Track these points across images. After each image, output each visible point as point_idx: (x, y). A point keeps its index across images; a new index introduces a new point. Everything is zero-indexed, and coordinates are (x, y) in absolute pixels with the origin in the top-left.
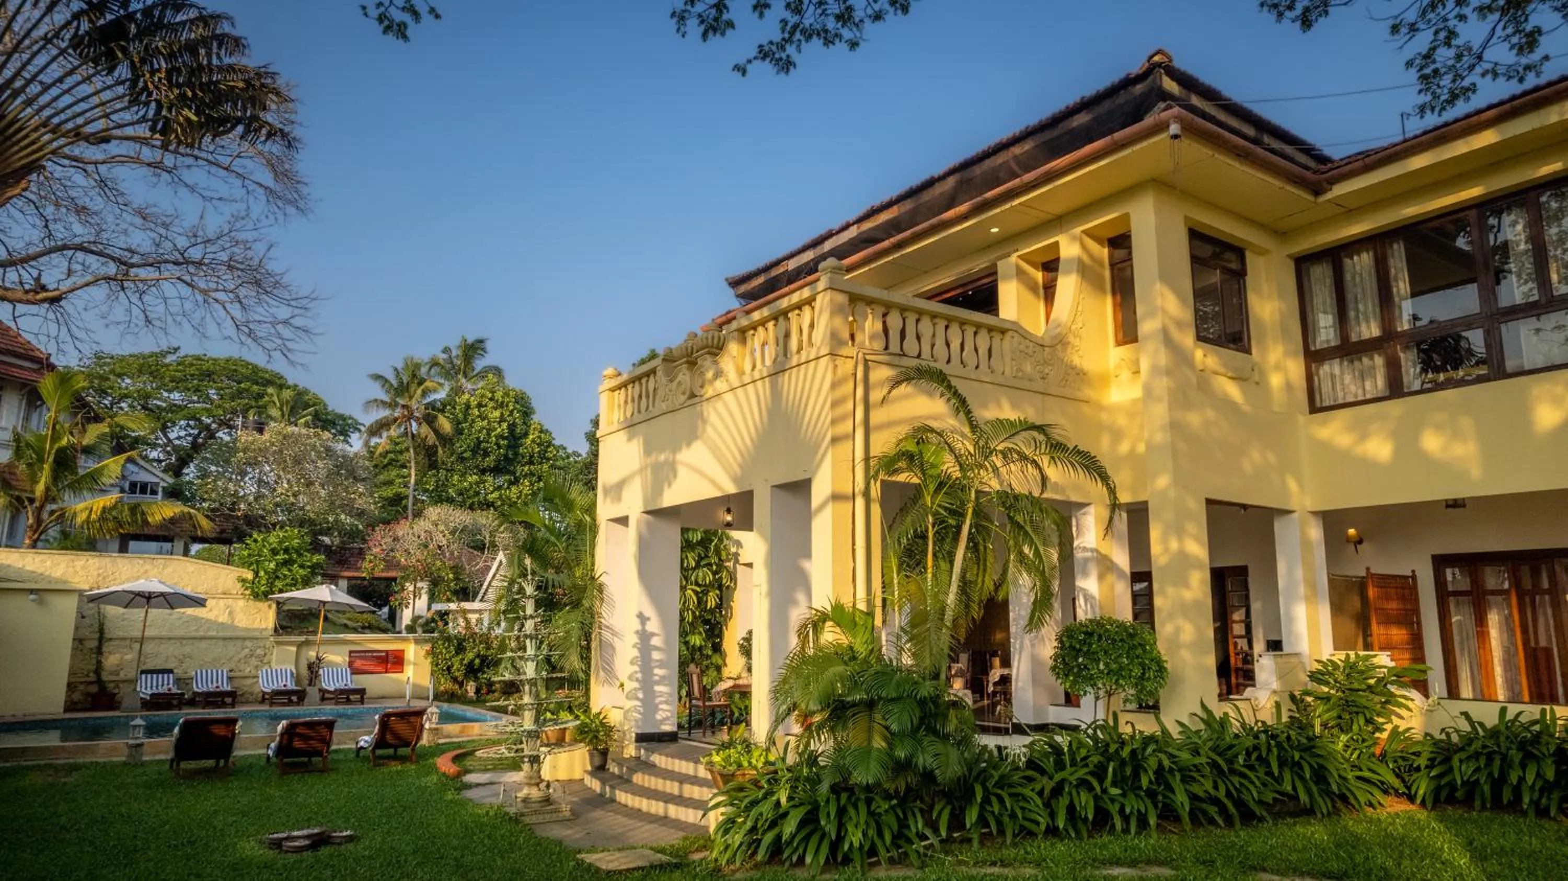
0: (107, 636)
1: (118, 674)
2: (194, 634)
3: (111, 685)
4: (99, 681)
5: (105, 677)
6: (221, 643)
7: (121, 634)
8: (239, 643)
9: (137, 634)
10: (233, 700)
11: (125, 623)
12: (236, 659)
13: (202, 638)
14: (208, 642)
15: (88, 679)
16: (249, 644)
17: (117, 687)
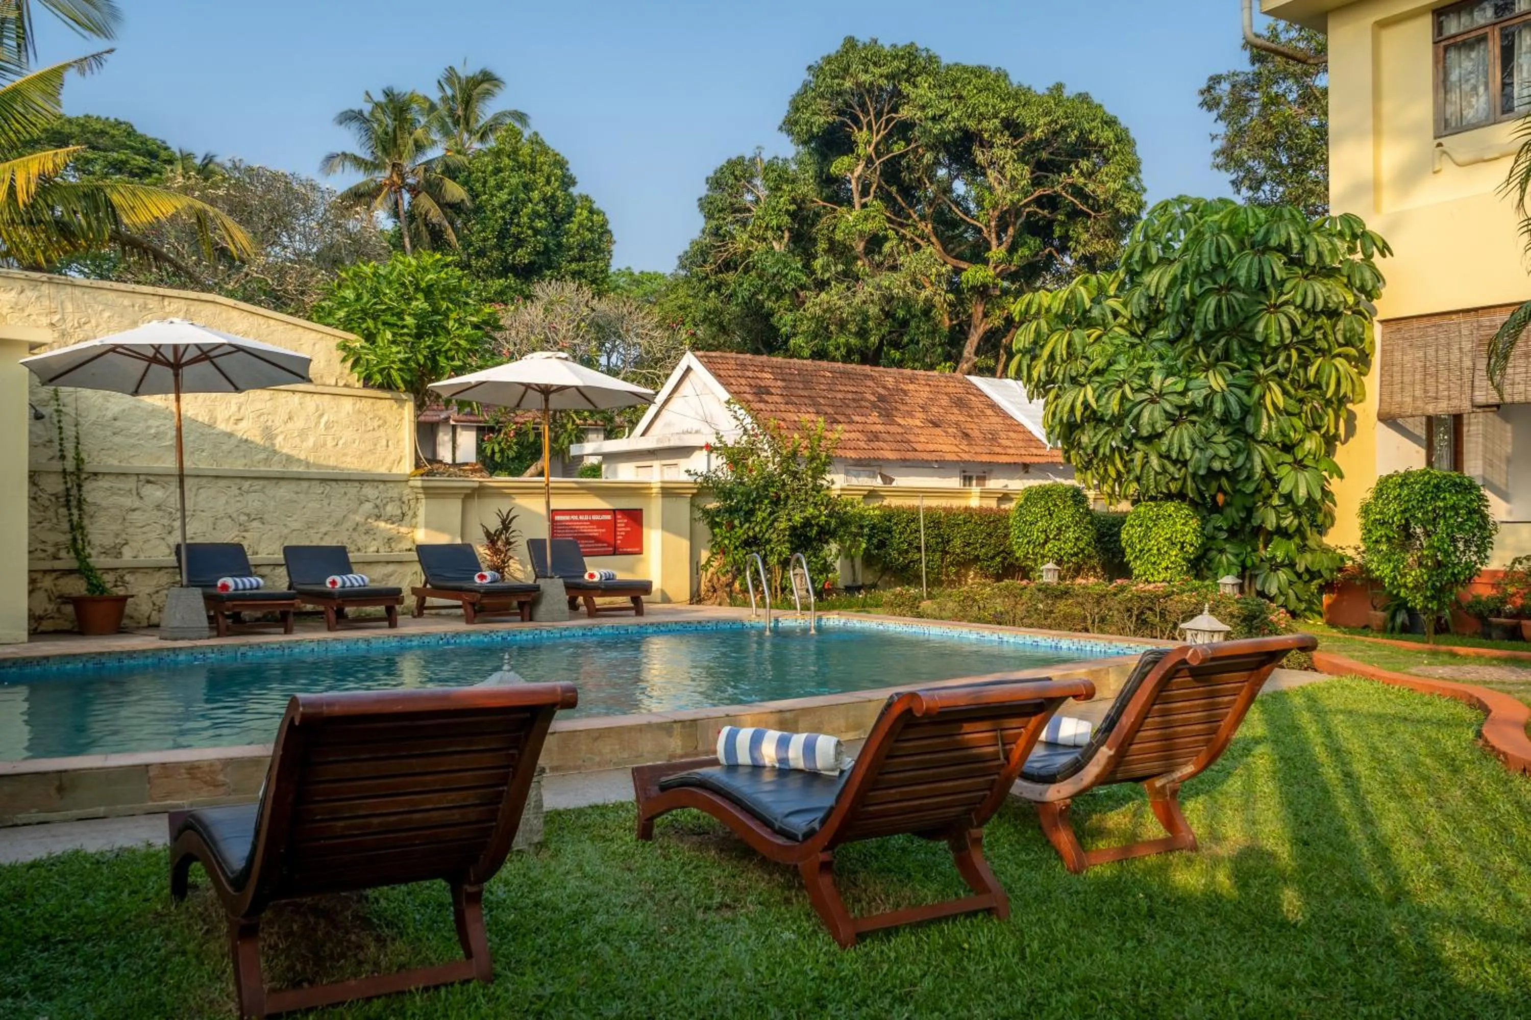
0: (88, 468)
1: (120, 554)
2: (263, 468)
3: (109, 578)
4: (85, 571)
5: (98, 561)
6: (318, 488)
7: (113, 462)
8: (352, 489)
9: (169, 463)
10: (390, 610)
11: (118, 439)
12: (349, 524)
13: (279, 479)
14: (293, 486)
15: (58, 565)
16: (369, 491)
17: (120, 581)
